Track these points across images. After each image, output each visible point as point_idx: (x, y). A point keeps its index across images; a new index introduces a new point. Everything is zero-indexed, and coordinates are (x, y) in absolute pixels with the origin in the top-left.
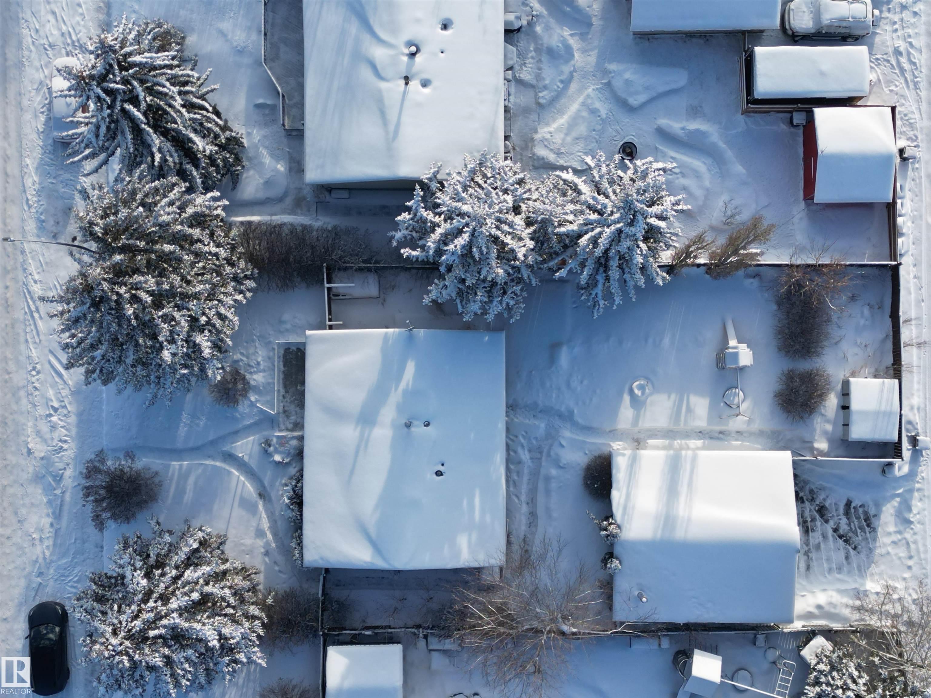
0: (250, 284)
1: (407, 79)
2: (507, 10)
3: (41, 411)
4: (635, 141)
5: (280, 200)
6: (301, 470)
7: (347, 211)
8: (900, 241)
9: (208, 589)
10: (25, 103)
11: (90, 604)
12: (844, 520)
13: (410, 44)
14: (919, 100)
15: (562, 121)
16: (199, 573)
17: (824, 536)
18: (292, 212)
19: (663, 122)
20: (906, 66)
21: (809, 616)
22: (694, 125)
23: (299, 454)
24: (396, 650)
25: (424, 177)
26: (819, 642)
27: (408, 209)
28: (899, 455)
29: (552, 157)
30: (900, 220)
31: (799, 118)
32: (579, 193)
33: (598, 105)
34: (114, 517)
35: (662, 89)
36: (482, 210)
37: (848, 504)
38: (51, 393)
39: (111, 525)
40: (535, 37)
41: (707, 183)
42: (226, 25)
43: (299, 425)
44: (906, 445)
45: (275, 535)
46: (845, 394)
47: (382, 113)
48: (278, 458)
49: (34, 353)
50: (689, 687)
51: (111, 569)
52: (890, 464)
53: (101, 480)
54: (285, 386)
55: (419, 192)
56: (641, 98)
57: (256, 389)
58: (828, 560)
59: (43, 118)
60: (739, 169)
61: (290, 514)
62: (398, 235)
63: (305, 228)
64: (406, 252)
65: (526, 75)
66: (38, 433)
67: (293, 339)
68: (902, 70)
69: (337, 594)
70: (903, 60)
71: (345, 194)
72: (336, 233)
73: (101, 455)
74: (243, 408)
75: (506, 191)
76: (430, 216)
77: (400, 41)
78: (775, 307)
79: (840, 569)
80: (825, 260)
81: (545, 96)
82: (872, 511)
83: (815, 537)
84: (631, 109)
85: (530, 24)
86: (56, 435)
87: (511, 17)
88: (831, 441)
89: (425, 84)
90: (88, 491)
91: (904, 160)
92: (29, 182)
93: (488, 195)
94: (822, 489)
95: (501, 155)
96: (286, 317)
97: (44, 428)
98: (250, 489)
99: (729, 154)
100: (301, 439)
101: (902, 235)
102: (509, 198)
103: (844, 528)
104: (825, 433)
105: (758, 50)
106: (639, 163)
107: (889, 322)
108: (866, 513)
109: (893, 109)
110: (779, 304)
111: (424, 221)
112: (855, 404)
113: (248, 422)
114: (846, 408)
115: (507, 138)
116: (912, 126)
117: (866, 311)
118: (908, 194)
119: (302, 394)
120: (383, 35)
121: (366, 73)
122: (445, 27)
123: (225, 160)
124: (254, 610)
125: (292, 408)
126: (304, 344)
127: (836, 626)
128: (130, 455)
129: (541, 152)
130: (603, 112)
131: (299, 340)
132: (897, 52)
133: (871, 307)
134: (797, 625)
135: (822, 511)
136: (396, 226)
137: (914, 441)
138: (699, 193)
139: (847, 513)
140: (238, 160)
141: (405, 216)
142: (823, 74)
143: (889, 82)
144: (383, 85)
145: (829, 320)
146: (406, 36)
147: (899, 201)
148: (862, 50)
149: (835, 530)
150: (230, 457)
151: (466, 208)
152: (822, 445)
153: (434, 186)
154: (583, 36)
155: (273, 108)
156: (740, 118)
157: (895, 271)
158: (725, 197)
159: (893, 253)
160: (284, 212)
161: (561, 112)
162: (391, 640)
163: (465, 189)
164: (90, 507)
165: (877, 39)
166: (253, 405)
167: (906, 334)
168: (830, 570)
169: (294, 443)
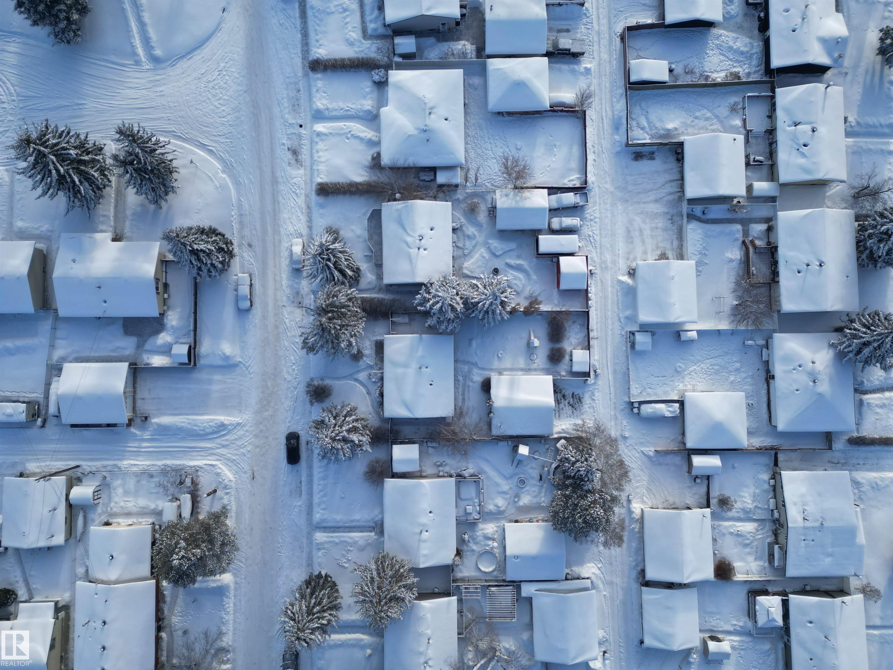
0: (365, 319)
1: (419, 249)
2: (453, 222)
3: (289, 364)
4: (498, 268)
5: (373, 289)
6: (383, 384)
7: (397, 293)
8: (590, 302)
9: (354, 424)
10: (282, 255)
11: (314, 429)
12: (571, 400)
13: (420, 236)
14: (597, 252)
15: (472, 261)
16: (351, 418)
17: (565, 405)
18: (378, 293)
19: (508, 261)
20: (592, 241)
21: (560, 433)
22: (519, 262)
23: (382, 379)
24: (416, 447)
25: (425, 282)
26: (563, 441)
27: (420, 294)
28: (589, 376)
29: (469, 273)
30: (590, 295)
31: (555, 260)
32: (479, 288)
33: (485, 255)
34: (317, 401)
35: (507, 249)
36: (446, 295)
37: (573, 394)
38: (292, 358)
39: (316, 404)
40: (462, 231)
41: (523, 282)
42: (354, 227)
43: (381, 368)
44: (592, 373)
45: (373, 407)
46: (571, 356)
47: (411, 261)
48: (374, 380)
49: (286, 344)
50: (518, 457)
51: (319, 419)
52: (587, 380)
53: (311, 389)
54: (376, 355)
55: (423, 287)
56: (500, 253)
57: (366, 356)
58: (566, 413)
59: (288, 260)
60: (534, 277)
61: (378, 399)
62: (416, 302)
63: (382, 299)
64: (419, 308)
65: (460, 245)
66: (288, 372)
67: (379, 338)
68: (591, 242)
69: (395, 428)
70: (591, 239)
71: (397, 287)
72: (394, 300)
73: (312, 380)
74: (361, 363)
75: (454, 288)
76: (427, 296)
77: (416, 235)
78: (547, 325)
79: (570, 417)
80: (563, 310)
81: (466, 252)
82: (581, 396)
83: (562, 406)
84: (497, 256)
85: (461, 226)
86: (295, 373)
87: (454, 224)
88: (567, 372)
89: (425, 250)
90: (308, 392)
91: (592, 274)
92: (284, 283)
93: (448, 289)
94: (564, 389)
95: (451, 275)
96: (376, 330)
97: (290, 371)
98: (364, 391)
99: (531, 272)
100: (383, 373)
101: (590, 300)
102: (455, 291)
103: (571, 402)
104: (565, 369)
105: (540, 237)
106: (499, 277)
107: (586, 330)
108: (579, 397)
109: (587, 257)
110: (549, 324)
111: (425, 298)
112: (574, 359)
113: (363, 367)
114: (571, 360)
115: (453, 267)
116: (594, 262)
117: (579, 327)
118: (593, 286)
119: (383, 357)
120: (410, 232)
121: (404, 246)
122: (432, 230)
123: (355, 276)
124: (368, 432)
125: (378, 362)
126: (383, 340)
127: (568, 436)
128: (322, 379)
129: (465, 271)
130: (487, 258)
131: (382, 338)
132: (589, 236)
133: (580, 325)
134: (556, 436)
135: (564, 396)
136: (415, 299)
137: (595, 371)
138: (521, 286)
139: (573, 397)
140: (359, 276)
141: (419, 296)
142: (562, 245)
143: (586, 246)
144: (411, 250)
145: (566, 330)
146: (419, 233)
147: (589, 289)
148: (576, 237)
149: (569, 403)
150: (356, 380)
151: (440, 294)
152: (563, 373)
153: (429, 285)
154: (480, 231)
155: (371, 256)
156: (535, 259)
157: (588, 312)
158: (529, 287)
159: (587, 306)
160: (375, 293)
161: (472, 257)
162: (414, 443)
163: (440, 287)
164: (308, 397)
165: (582, 231)
166: (364, 361)
167: (592, 335)
168: (567, 417)
169: (379, 375)
